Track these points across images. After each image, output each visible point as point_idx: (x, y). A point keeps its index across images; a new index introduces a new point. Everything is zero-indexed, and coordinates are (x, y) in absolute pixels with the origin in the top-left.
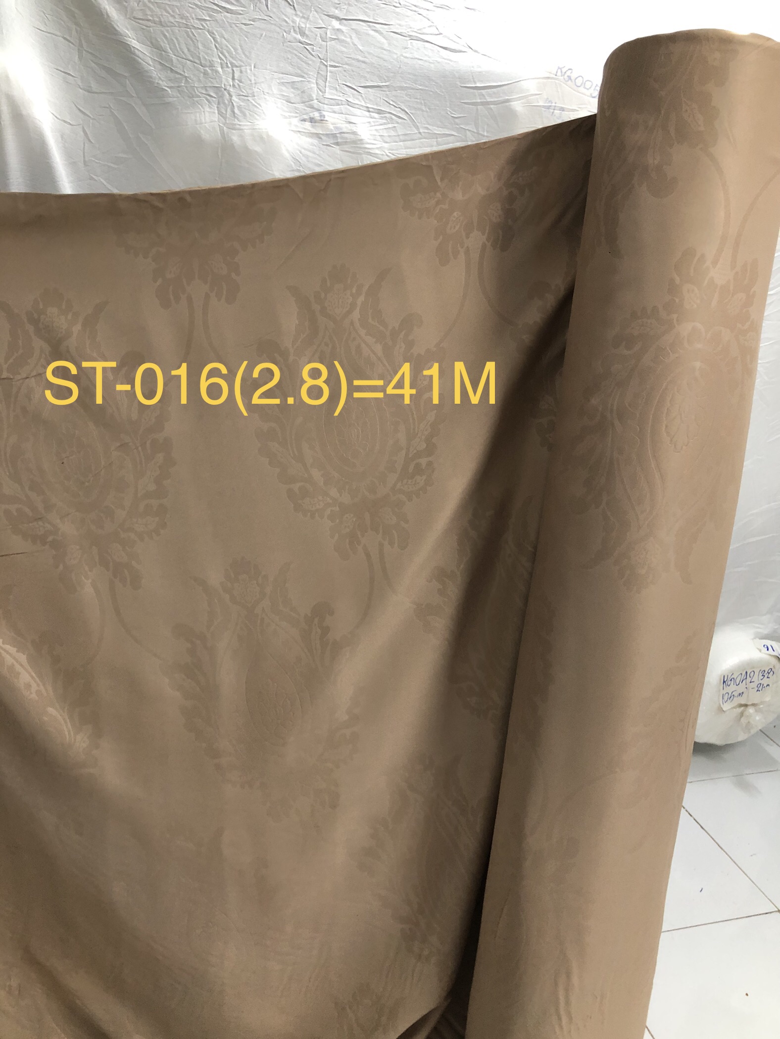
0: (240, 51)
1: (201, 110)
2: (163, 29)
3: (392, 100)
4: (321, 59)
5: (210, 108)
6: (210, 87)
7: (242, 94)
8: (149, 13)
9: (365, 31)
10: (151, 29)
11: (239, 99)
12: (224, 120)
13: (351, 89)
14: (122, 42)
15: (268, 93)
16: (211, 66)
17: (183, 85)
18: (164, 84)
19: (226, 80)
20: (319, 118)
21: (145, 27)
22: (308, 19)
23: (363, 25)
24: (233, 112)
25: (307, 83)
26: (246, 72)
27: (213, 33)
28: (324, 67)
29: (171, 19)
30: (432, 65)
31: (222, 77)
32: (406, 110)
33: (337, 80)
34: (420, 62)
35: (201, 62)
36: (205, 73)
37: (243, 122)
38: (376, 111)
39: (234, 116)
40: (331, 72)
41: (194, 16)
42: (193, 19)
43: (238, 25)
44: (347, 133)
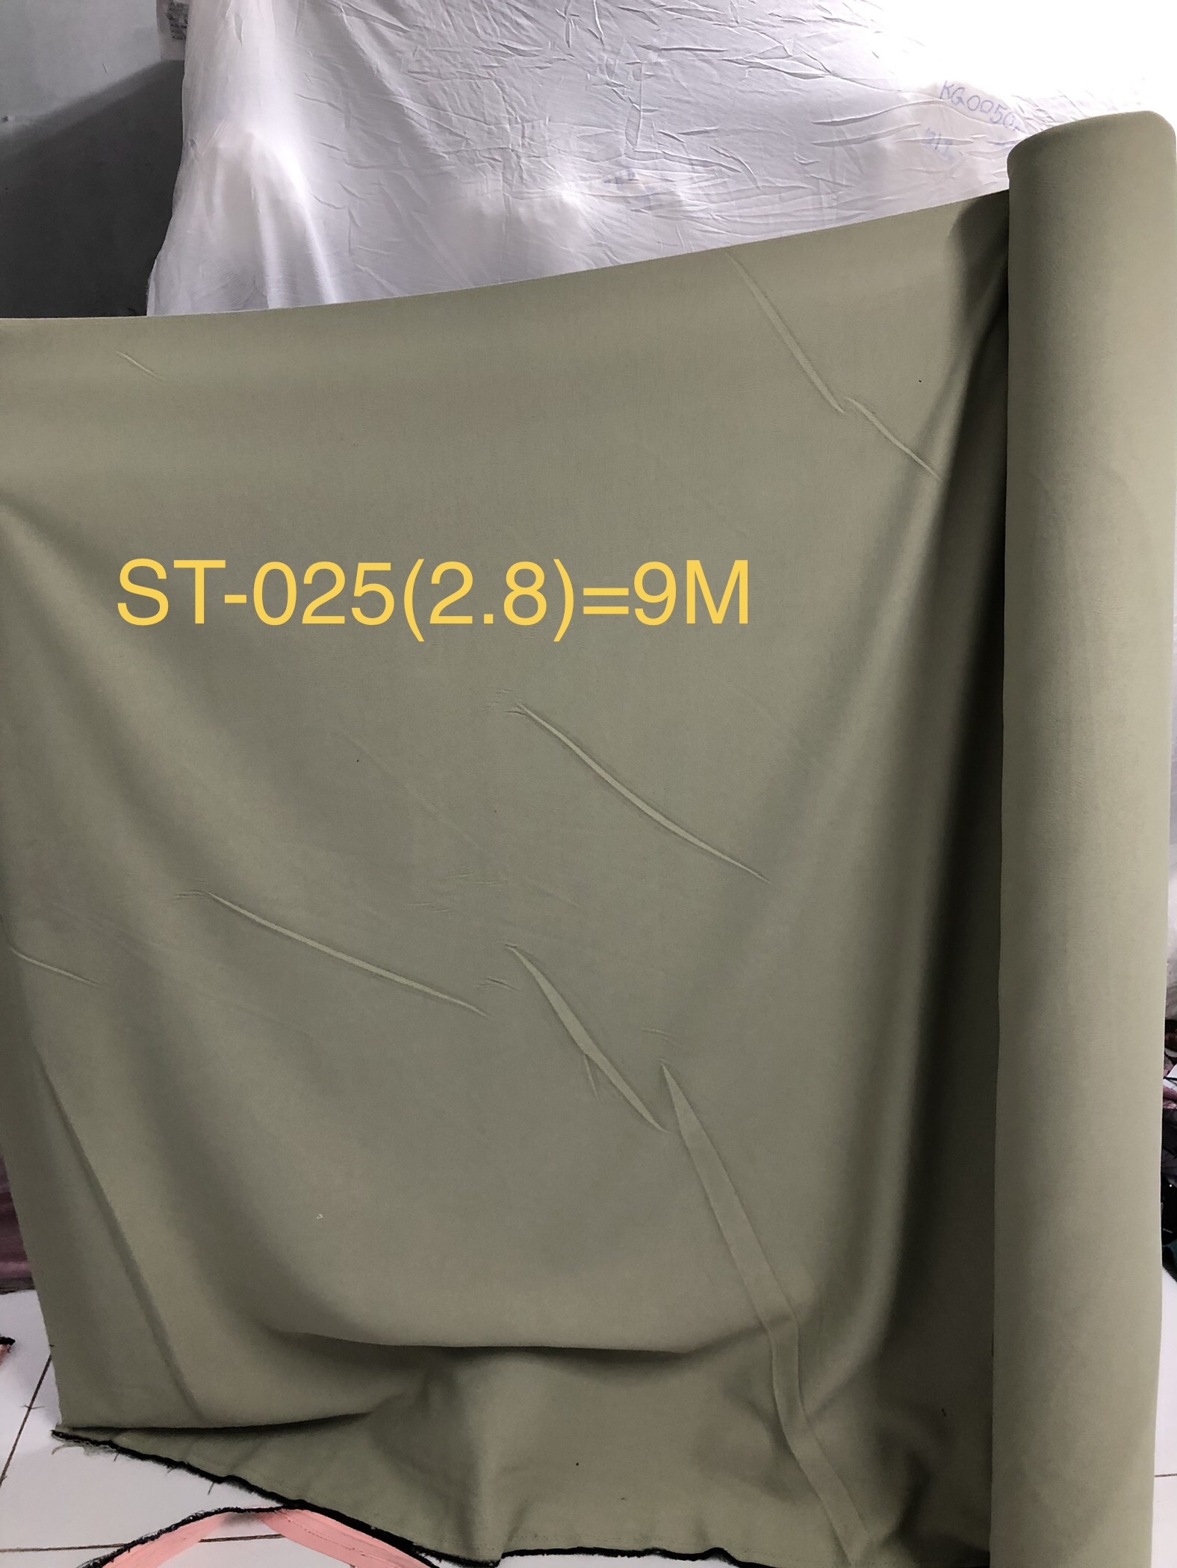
0: (533, 103)
1: (482, 177)
2: (442, 83)
3: (723, 149)
4: (632, 103)
5: (494, 174)
6: (495, 149)
7: (533, 154)
8: (426, 63)
9: (692, 63)
10: (428, 83)
11: (530, 161)
12: (510, 189)
13: (671, 139)
14: (392, 102)
15: (565, 151)
16: (498, 123)
17: (463, 148)
18: (440, 151)
19: (514, 139)
20: (627, 178)
21: (421, 82)
22: (618, 53)
23: (688, 55)
24: (521, 178)
25: (613, 135)
26: (539, 127)
27: (502, 83)
28: (636, 113)
29: (453, 70)
30: (776, 99)
31: (508, 136)
32: (740, 159)
33: (653, 127)
34: (761, 96)
35: (485, 120)
36: (490, 132)
37: (530, 189)
38: (702, 163)
39: (522, 182)
40: (644, 118)
41: (479, 64)
42: (477, 66)
43: (531, 69)
44: (664, 194)
